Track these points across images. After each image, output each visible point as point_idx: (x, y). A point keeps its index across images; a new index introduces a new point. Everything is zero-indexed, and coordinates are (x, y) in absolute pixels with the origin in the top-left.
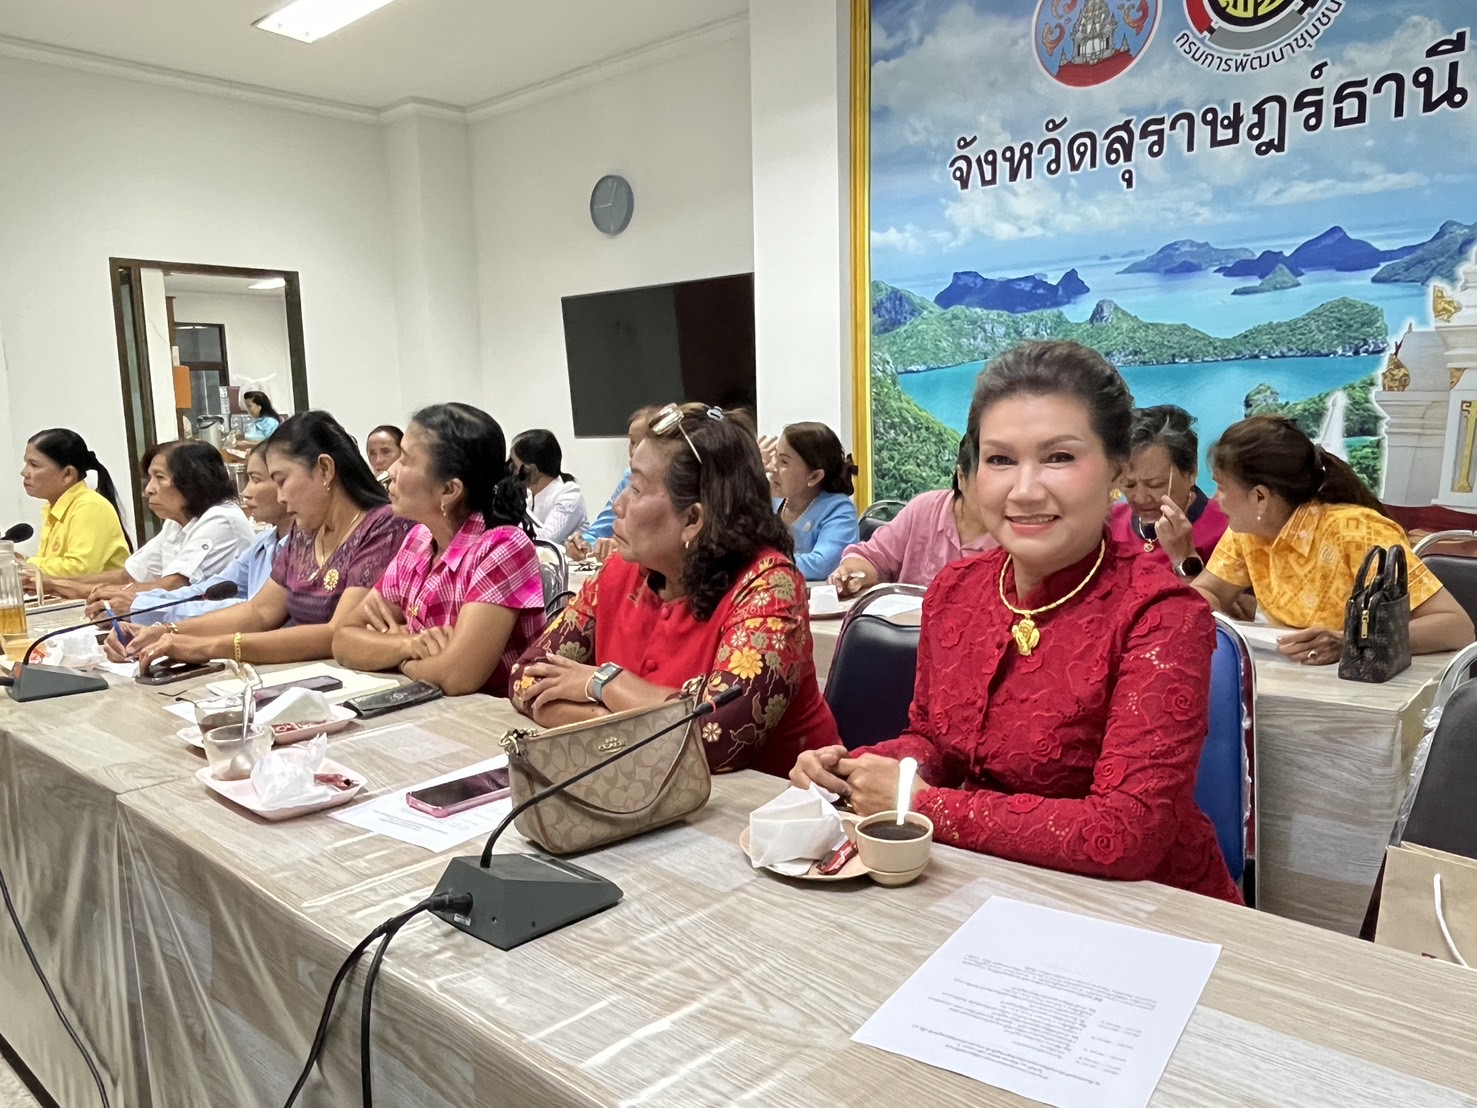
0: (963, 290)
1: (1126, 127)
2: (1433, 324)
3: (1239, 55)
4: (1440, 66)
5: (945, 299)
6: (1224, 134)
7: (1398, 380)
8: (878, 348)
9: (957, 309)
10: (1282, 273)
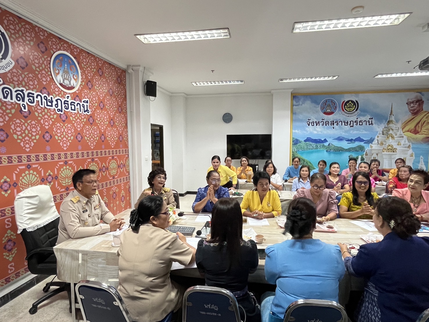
0: (308, 140)
1: (333, 121)
2: (370, 148)
3: (348, 115)
4: (370, 120)
5: (305, 141)
6: (346, 124)
7: (366, 155)
8: (294, 147)
9: (307, 142)
10: (353, 141)
